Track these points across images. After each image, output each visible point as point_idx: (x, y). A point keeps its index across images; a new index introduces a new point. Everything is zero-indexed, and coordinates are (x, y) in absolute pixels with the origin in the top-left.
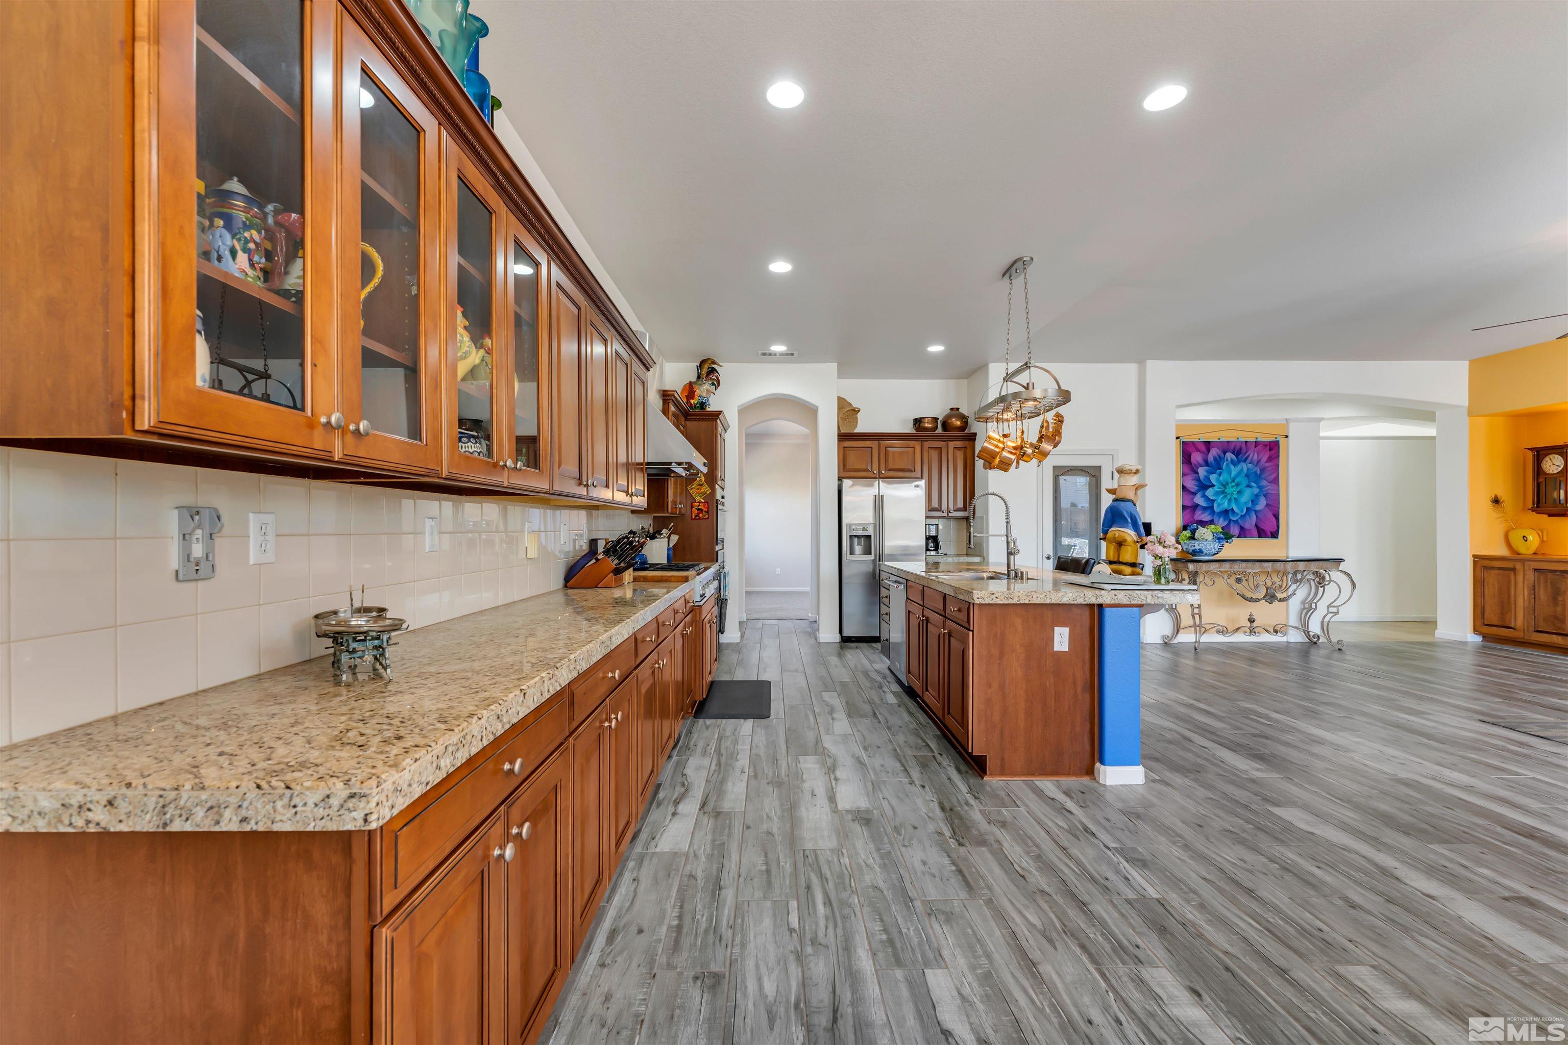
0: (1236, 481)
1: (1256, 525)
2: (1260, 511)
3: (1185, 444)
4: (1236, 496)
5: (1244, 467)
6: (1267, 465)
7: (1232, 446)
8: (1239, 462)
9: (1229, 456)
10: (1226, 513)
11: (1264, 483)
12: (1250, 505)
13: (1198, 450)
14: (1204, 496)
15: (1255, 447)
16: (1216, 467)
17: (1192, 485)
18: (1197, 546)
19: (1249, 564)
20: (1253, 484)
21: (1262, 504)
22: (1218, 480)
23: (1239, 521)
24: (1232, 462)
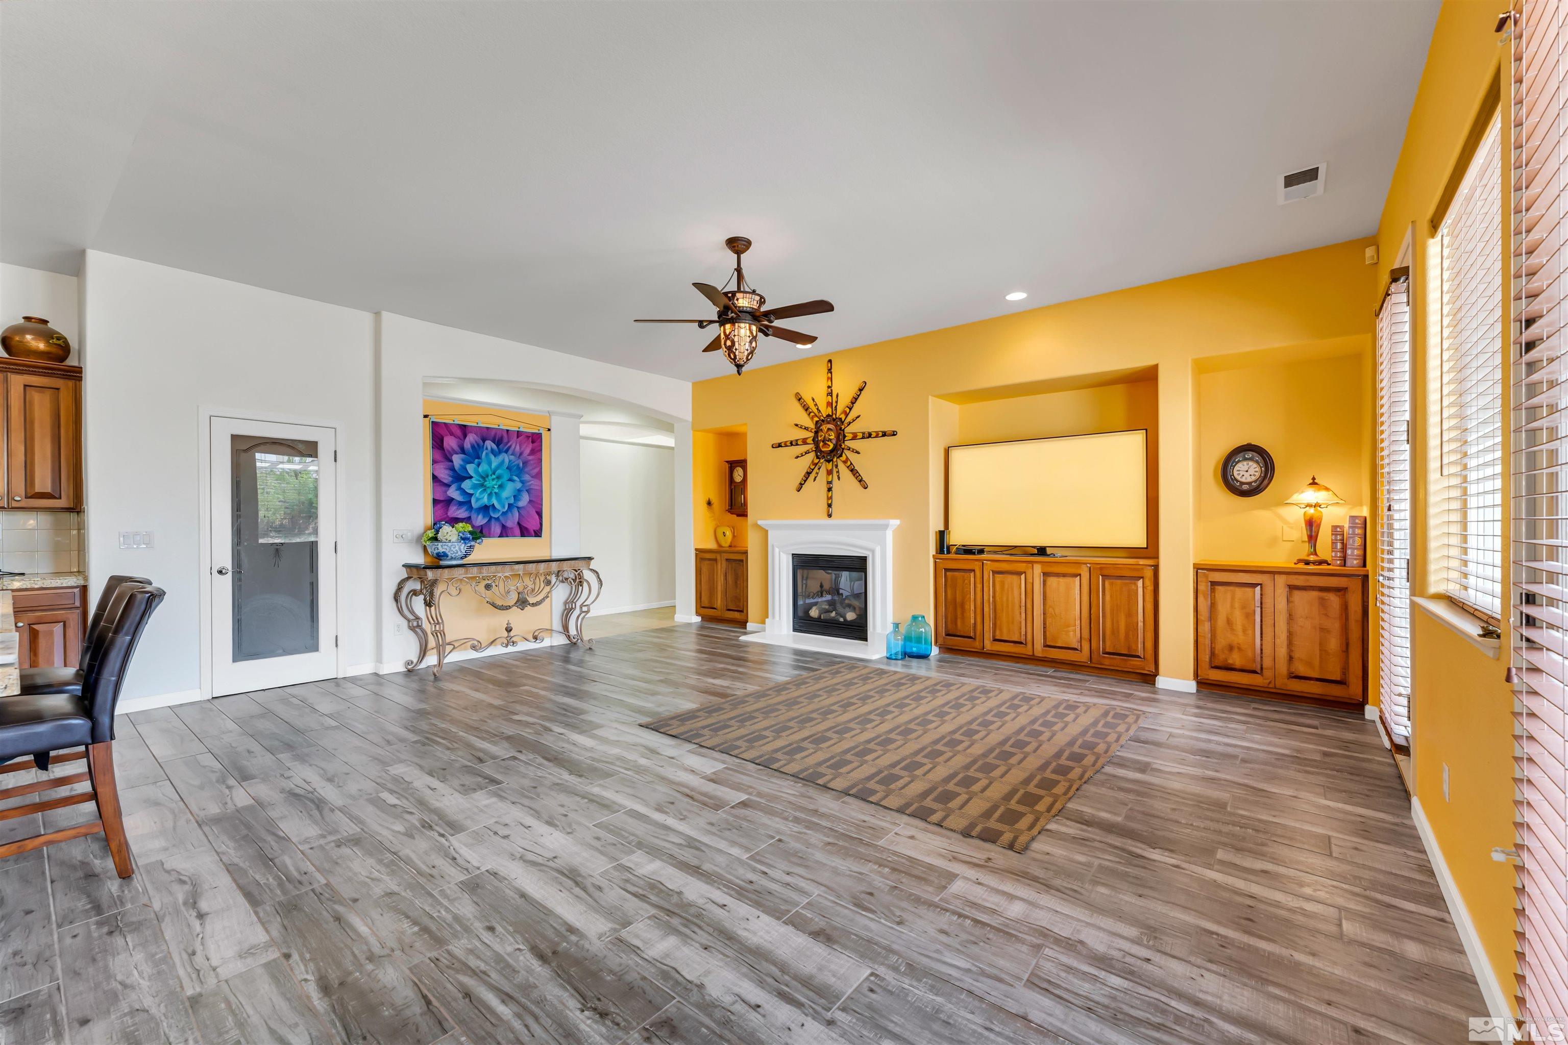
0: (497, 473)
1: (518, 523)
2: (523, 507)
3: (435, 424)
4: (496, 490)
5: (506, 458)
6: (530, 458)
7: (493, 433)
8: (500, 452)
9: (489, 444)
10: (485, 509)
11: (527, 477)
12: (512, 501)
13: (452, 434)
14: (460, 489)
15: (518, 437)
16: (475, 455)
17: (445, 476)
18: (441, 548)
19: (499, 567)
20: (515, 478)
21: (524, 500)
22: (477, 472)
23: (501, 518)
24: (492, 451)
